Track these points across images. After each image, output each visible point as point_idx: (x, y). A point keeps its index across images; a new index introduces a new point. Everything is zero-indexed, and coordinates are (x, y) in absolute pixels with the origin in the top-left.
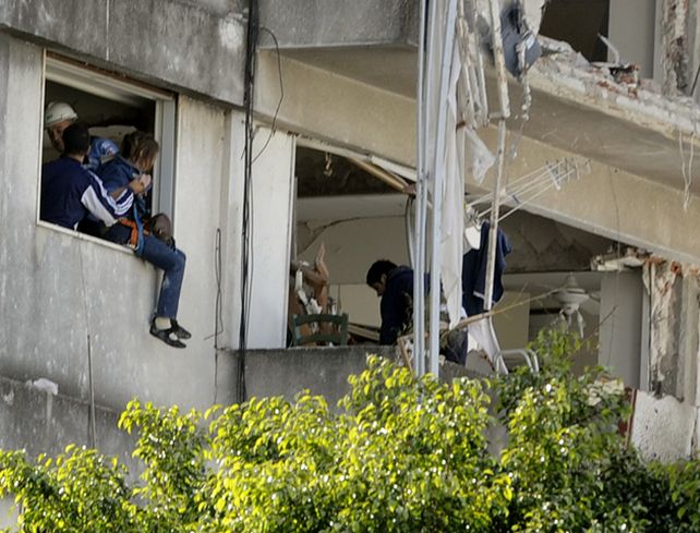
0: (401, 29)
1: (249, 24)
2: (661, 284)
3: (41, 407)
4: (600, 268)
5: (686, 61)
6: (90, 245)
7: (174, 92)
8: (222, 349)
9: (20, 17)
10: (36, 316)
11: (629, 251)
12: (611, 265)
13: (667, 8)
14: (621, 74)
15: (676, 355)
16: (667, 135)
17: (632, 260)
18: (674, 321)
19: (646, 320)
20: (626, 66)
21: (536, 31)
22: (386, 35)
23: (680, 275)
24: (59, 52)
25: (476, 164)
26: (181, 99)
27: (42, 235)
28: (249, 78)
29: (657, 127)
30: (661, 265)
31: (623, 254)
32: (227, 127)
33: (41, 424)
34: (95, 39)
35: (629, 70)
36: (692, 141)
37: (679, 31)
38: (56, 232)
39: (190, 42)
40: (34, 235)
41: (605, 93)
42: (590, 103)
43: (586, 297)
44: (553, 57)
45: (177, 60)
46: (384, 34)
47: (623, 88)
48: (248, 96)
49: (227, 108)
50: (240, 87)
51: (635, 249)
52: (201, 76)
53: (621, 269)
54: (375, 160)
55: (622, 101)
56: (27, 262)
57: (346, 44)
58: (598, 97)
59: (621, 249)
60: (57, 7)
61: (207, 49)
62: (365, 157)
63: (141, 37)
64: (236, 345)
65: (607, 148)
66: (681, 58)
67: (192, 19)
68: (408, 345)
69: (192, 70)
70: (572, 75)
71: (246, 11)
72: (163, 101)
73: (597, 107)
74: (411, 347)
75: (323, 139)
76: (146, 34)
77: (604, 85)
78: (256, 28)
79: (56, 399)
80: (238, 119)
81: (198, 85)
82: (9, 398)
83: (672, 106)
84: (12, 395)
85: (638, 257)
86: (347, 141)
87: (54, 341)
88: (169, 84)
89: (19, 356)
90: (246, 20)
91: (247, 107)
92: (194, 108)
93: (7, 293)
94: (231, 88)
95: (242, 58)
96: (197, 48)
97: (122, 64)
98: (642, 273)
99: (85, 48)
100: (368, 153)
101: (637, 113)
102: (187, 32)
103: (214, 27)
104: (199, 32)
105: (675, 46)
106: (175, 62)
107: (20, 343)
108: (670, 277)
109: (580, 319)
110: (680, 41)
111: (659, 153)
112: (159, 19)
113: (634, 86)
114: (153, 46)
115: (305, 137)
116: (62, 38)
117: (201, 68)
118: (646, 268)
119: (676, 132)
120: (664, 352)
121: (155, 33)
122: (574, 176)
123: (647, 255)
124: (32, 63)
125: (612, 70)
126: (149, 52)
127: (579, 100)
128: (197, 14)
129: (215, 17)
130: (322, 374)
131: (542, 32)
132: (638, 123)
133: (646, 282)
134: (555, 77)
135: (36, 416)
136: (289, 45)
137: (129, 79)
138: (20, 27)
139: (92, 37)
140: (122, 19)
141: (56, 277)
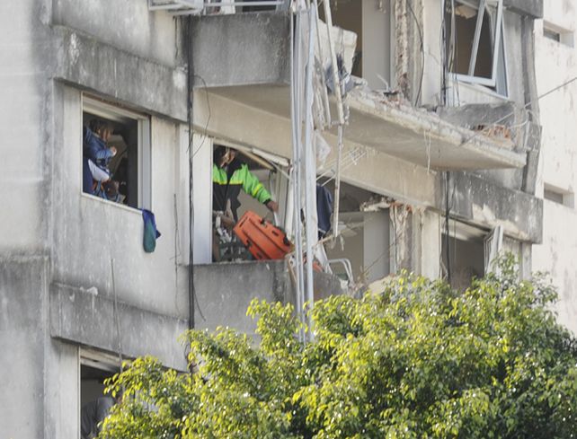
0: (280, 74)
1: (189, 73)
2: (400, 217)
3: (88, 303)
4: (365, 210)
5: (409, 87)
6: (109, 206)
7: (149, 114)
8: (180, 265)
9: (71, 73)
10: (83, 249)
11: (383, 199)
12: (373, 208)
13: (397, 56)
14: (390, 96)
15: (410, 260)
16: (416, 131)
17: (384, 204)
18: (407, 239)
19: (393, 240)
20: (393, 91)
21: (350, 72)
22: (271, 77)
23: (410, 212)
24: (90, 93)
25: (321, 152)
26: (152, 118)
27: (84, 201)
28: (190, 105)
29: (411, 127)
30: (400, 207)
31: (379, 201)
32: (177, 134)
33: (89, 313)
34: (110, 85)
35: (396, 93)
36: (430, 135)
37: (404, 70)
38: (91, 199)
39: (158, 85)
40: (80, 201)
41: (385, 108)
42: (377, 114)
43: (345, 226)
44: (357, 87)
45: (152, 96)
46: (269, 77)
47: (393, 104)
48: (189, 116)
49: (177, 123)
50: (185, 110)
51: (386, 198)
52: (165, 105)
53: (376, 210)
54: (255, 151)
55: (394, 111)
56: (77, 217)
57: (247, 83)
58: (382, 110)
59: (377, 197)
60: (89, 66)
61: (167, 89)
62: (249, 150)
63: (133, 83)
64: (188, 263)
65: (377, 140)
66: (406, 86)
67: (159, 71)
68: (291, 259)
69: (160, 101)
70: (367, 98)
71: (186, 65)
72: (142, 120)
73: (381, 116)
74: (293, 260)
75: (227, 139)
76: (136, 81)
77: (384, 103)
78: (193, 76)
79: (97, 297)
80: (183, 128)
81: (163, 110)
82: (72, 298)
83: (418, 114)
84: (74, 296)
85: (387, 202)
86: (241, 140)
87: (93, 263)
88: (147, 110)
89: (75, 273)
90: (187, 71)
91: (189, 123)
92: (159, 123)
93: (67, 236)
94: (181, 111)
95: (185, 93)
96: (162, 89)
97: (124, 99)
98: (389, 212)
99: (104, 90)
100: (251, 147)
101: (402, 118)
102: (157, 79)
103: (170, 75)
104: (163, 79)
105: (402, 79)
106: (151, 97)
107: (75, 265)
108: (406, 213)
109: (342, 239)
110: (405, 75)
111: (409, 141)
112: (142, 72)
113: (398, 103)
114: (140, 87)
115: (217, 138)
116: (93, 85)
117: (165, 100)
118: (392, 209)
119: (421, 129)
120: (403, 258)
121: (140, 81)
122: (365, 156)
123: (393, 201)
124: (76, 100)
125: (385, 94)
126: (137, 92)
127: (372, 112)
128: (161, 68)
129: (171, 70)
130: (241, 277)
131: (352, 74)
132: (402, 124)
133: (392, 217)
134: (360, 99)
135: (86, 308)
136: (213, 85)
137: (126, 108)
138: (71, 79)
139: (108, 83)
140: (123, 73)
141: (92, 225)
